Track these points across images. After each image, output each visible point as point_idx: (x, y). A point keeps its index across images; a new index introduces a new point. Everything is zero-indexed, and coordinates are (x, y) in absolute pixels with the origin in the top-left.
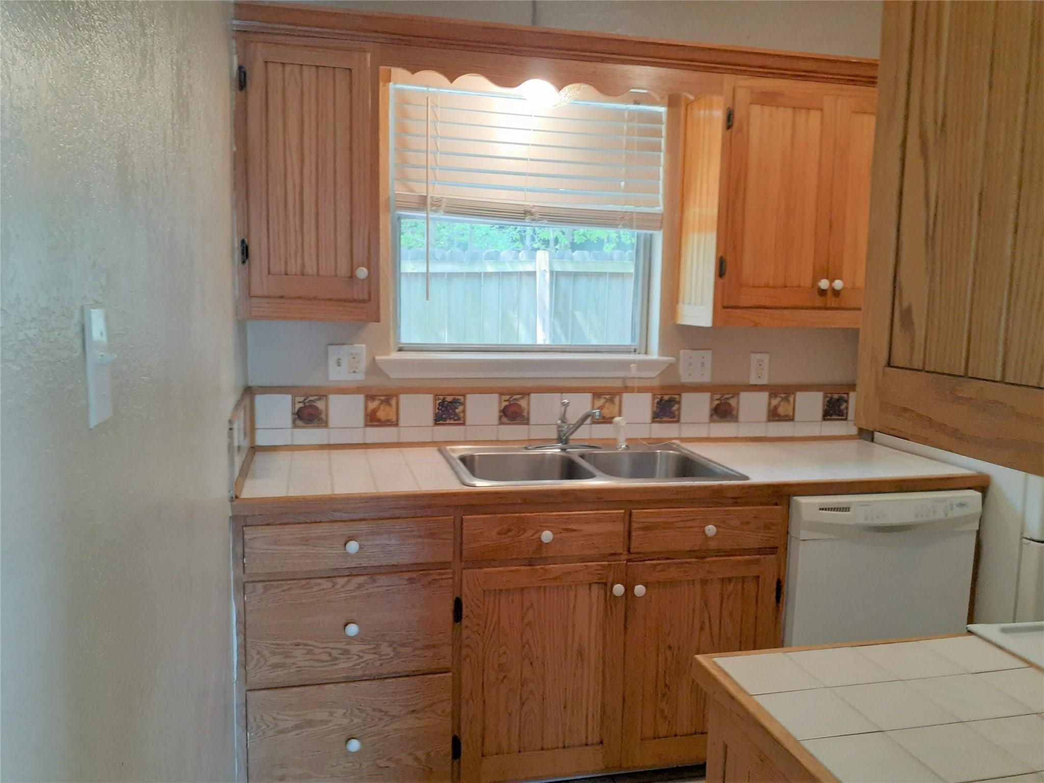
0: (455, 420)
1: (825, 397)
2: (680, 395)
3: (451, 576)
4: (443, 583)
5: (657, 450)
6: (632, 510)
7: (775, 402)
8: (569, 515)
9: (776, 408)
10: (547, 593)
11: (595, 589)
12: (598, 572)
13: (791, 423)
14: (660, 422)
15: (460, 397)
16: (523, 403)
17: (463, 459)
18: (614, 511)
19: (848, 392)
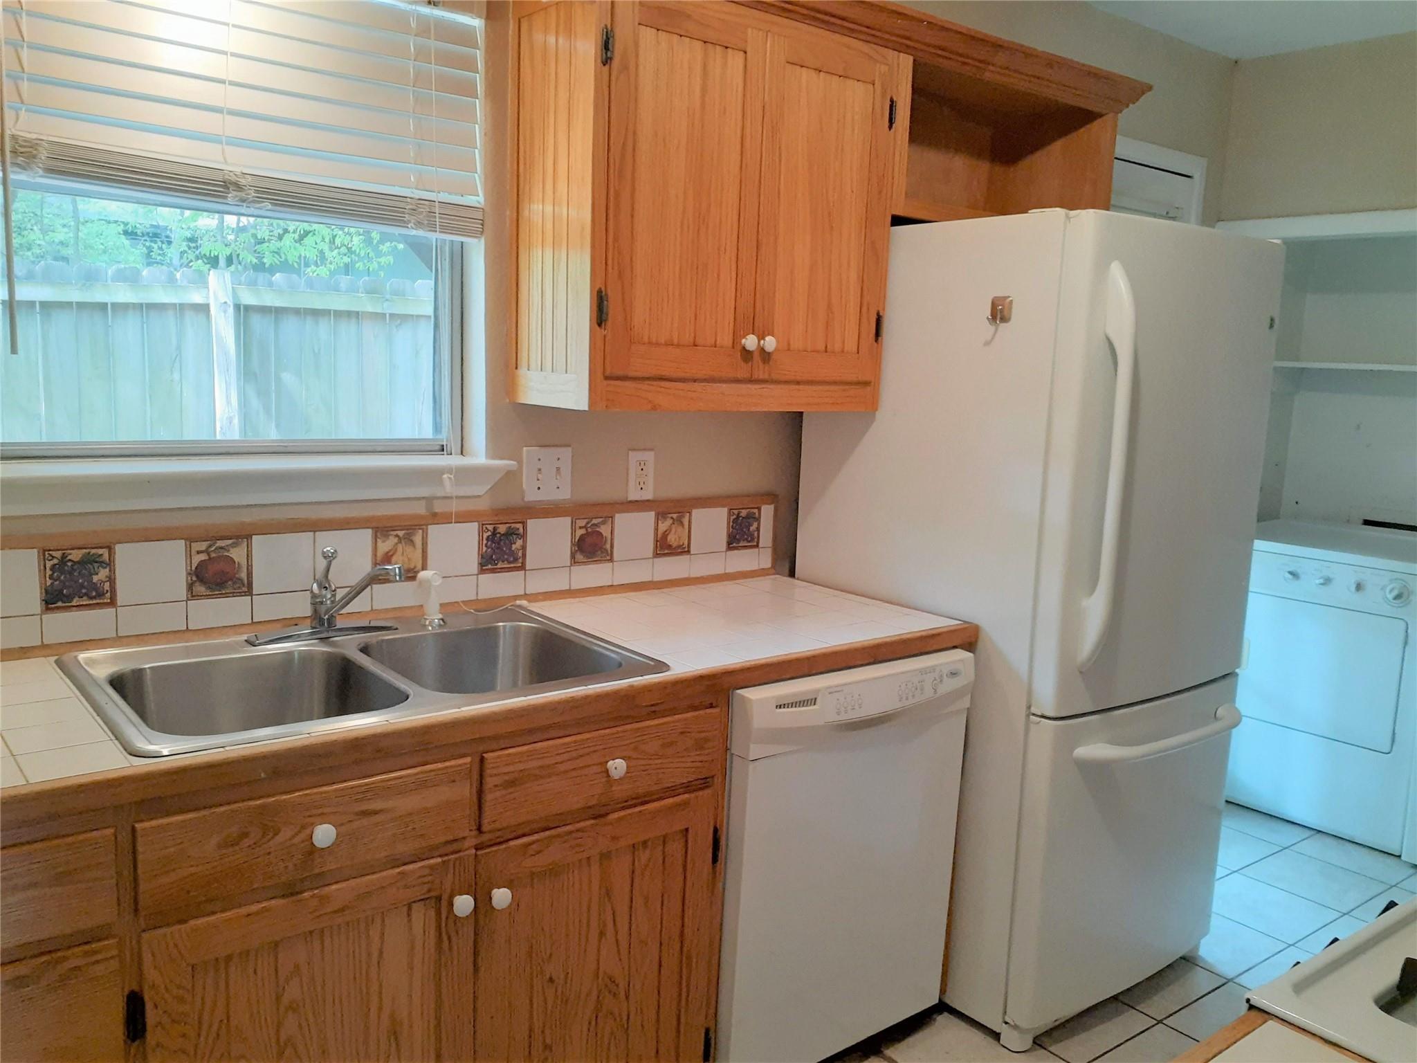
0: (92, 598)
1: (730, 514)
2: (524, 524)
3: (115, 952)
4: (99, 970)
5: (498, 622)
6: (484, 755)
7: (663, 526)
8: (366, 784)
9: (665, 535)
10: (327, 941)
11: (418, 911)
12: (426, 880)
13: (685, 558)
14: (493, 571)
15: (100, 551)
16: (238, 554)
17: (118, 683)
18: (453, 763)
19: (759, 505)
